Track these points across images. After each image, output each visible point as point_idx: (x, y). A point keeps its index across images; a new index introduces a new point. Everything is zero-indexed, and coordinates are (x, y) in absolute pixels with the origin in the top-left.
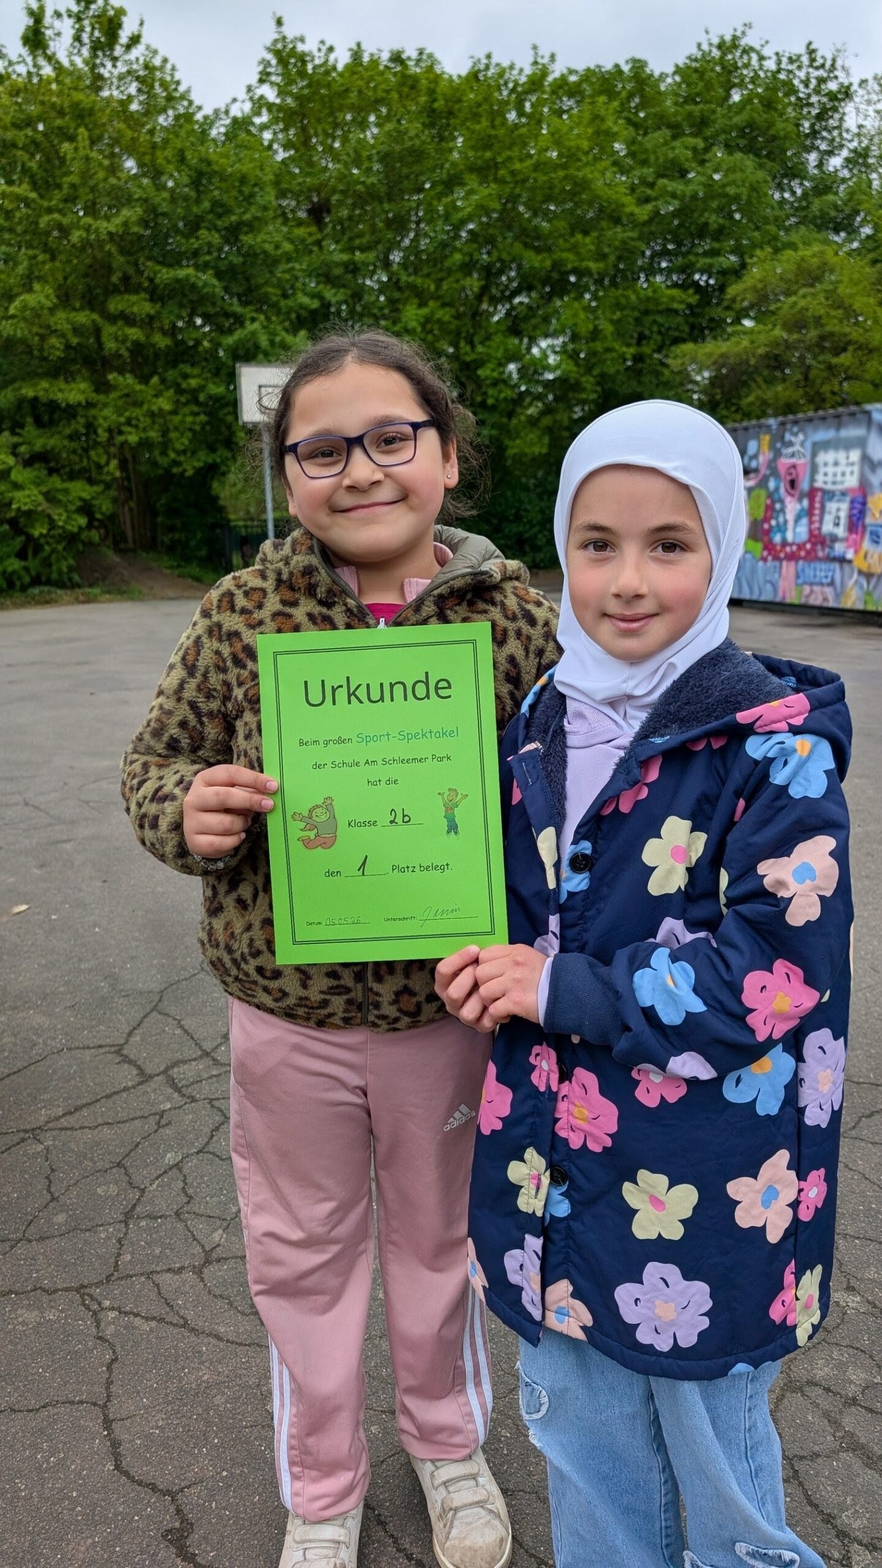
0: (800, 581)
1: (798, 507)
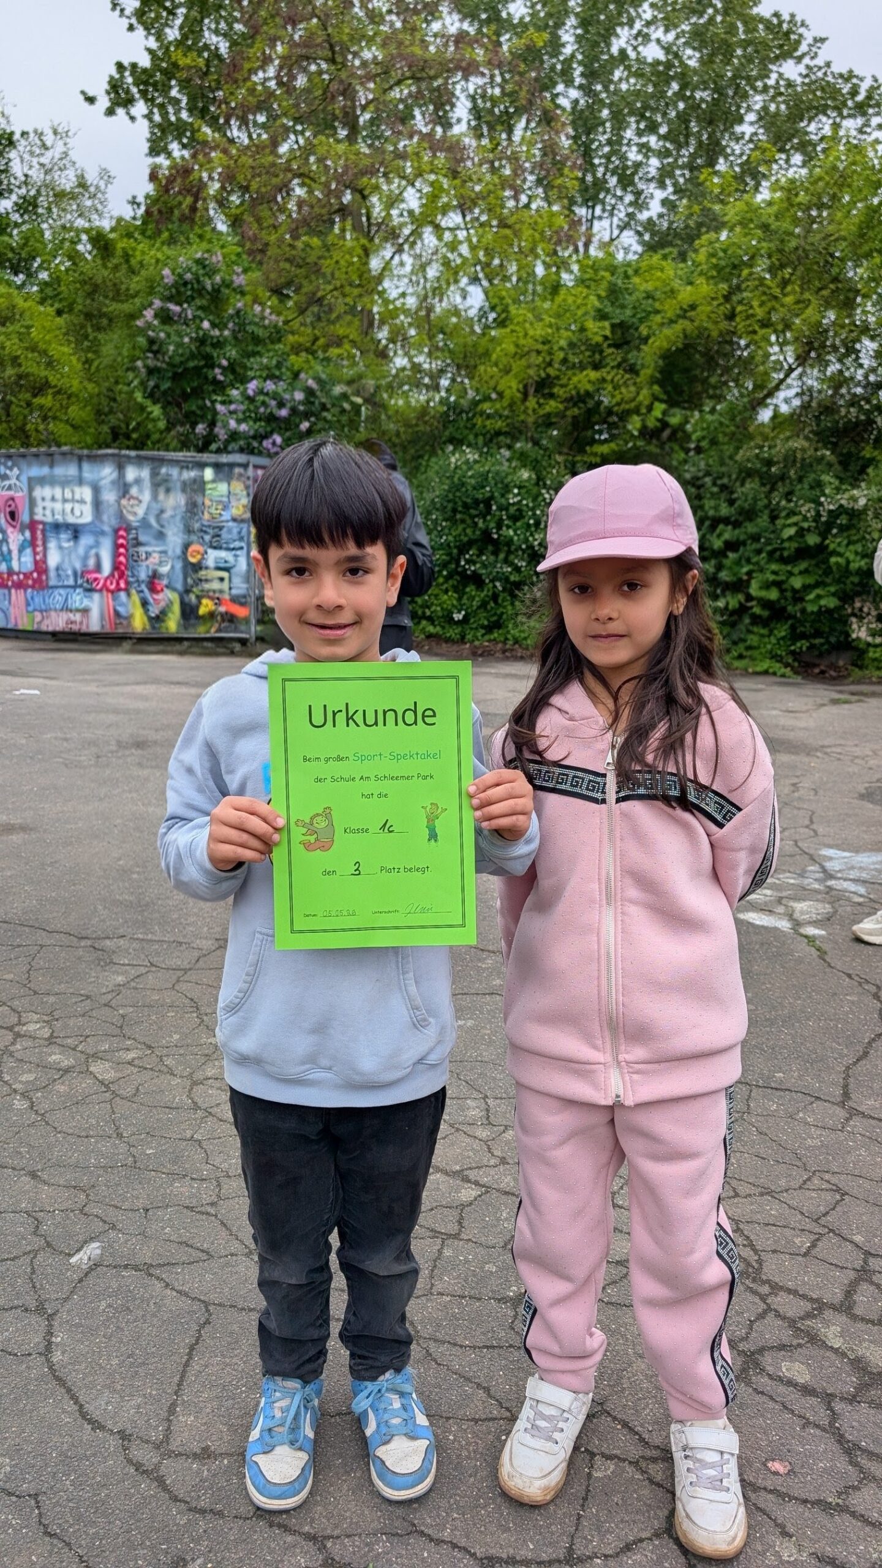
0: (30, 609)
1: (21, 538)
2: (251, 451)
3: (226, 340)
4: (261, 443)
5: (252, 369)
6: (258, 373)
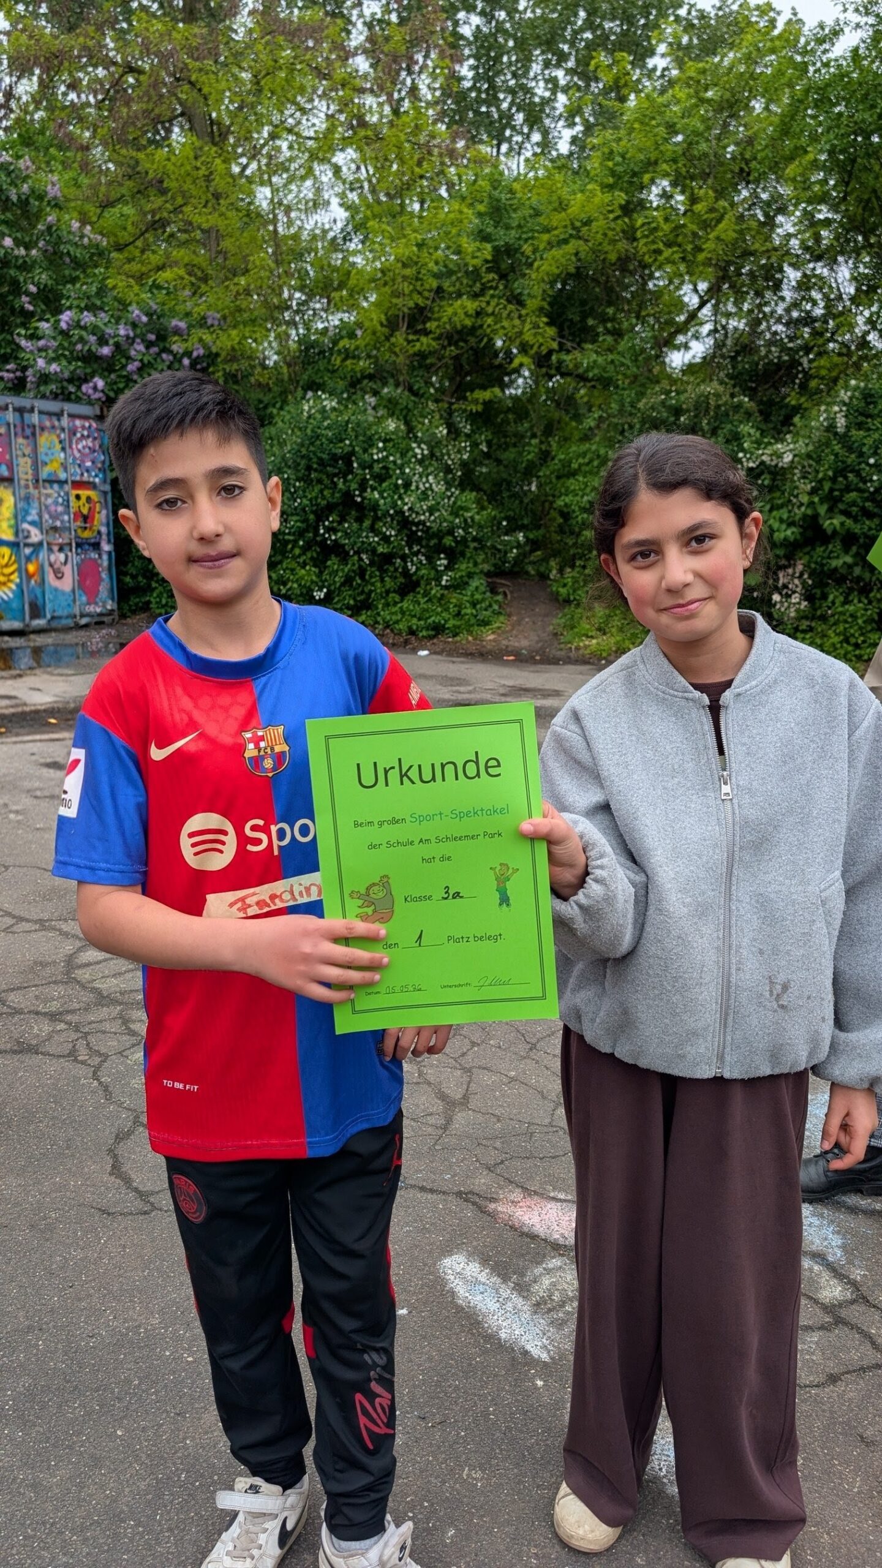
2: (68, 398)
3: (35, 262)
4: (79, 388)
5: (68, 298)
6: (75, 303)
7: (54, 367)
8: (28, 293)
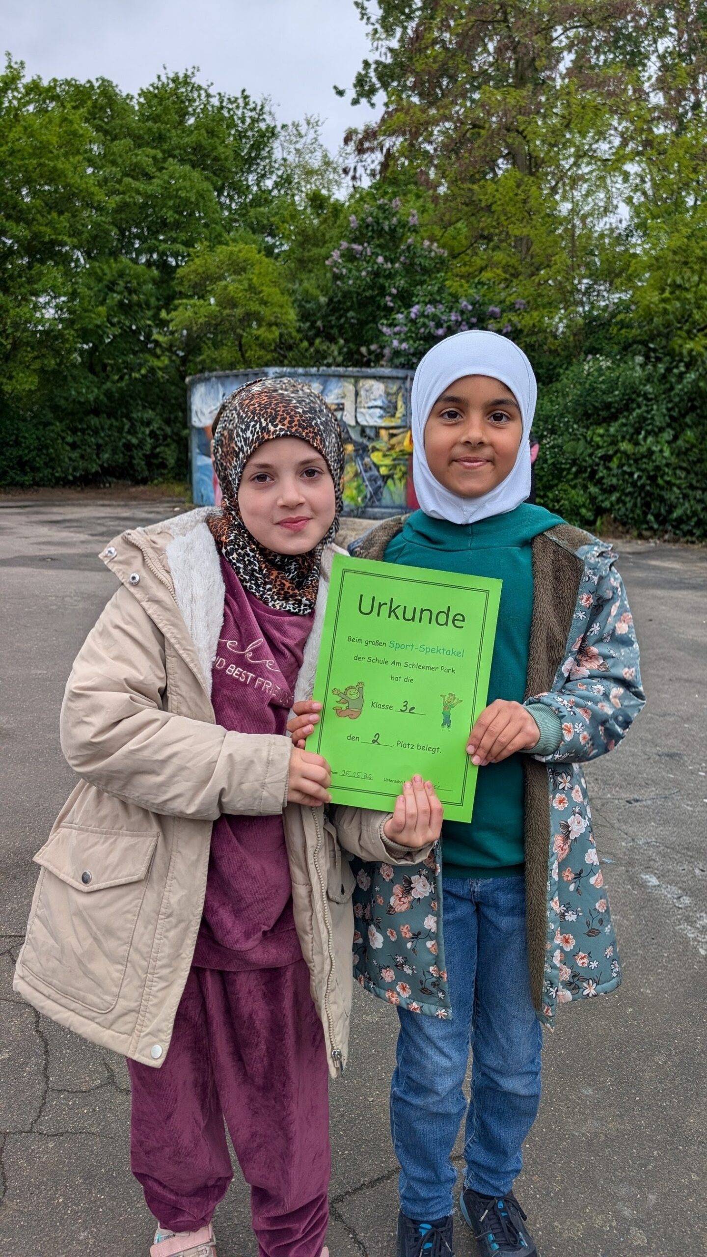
3: (397, 272)
5: (417, 296)
6: (422, 299)
7: (404, 346)
8: (390, 294)
